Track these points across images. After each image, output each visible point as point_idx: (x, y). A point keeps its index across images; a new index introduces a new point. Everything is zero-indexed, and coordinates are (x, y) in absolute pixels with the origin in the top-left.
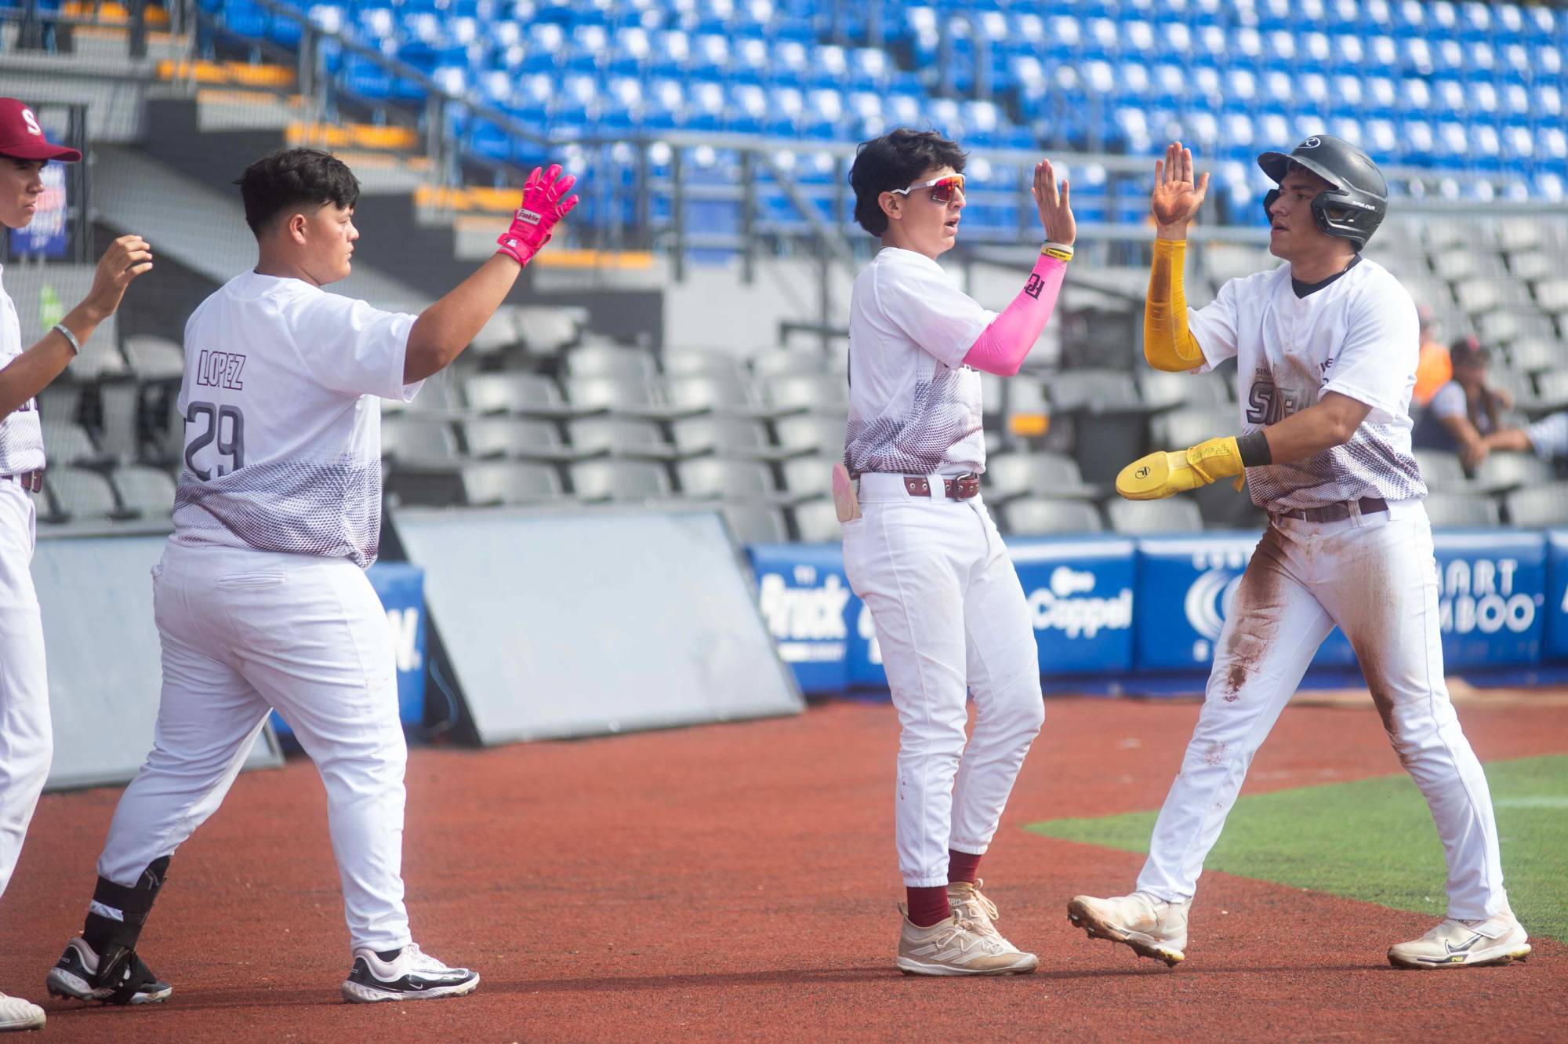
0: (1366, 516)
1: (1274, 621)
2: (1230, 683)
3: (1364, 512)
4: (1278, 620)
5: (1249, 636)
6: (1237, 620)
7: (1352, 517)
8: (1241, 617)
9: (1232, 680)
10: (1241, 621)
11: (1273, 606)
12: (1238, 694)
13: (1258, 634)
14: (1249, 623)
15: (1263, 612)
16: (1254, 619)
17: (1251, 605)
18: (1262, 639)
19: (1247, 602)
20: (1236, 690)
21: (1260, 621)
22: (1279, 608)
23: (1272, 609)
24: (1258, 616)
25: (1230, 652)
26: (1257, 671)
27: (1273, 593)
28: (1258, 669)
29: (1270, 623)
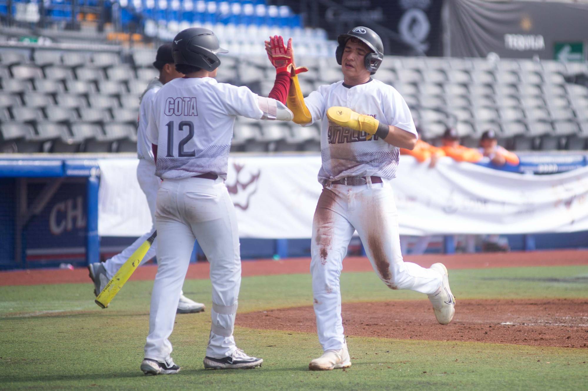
0: (373, 184)
1: (331, 228)
2: (322, 257)
3: (373, 182)
4: (333, 228)
5: (324, 235)
6: (317, 230)
7: (368, 185)
8: (318, 229)
9: (322, 255)
10: (318, 230)
11: (330, 222)
12: (326, 260)
13: (327, 234)
14: (322, 230)
15: (326, 225)
16: (323, 229)
17: (321, 223)
18: (329, 236)
19: (319, 222)
20: (325, 259)
21: (326, 229)
22: (332, 223)
23: (329, 224)
24: (325, 227)
25: (318, 244)
26: (331, 249)
27: (329, 218)
28: (331, 248)
29: (330, 229)
